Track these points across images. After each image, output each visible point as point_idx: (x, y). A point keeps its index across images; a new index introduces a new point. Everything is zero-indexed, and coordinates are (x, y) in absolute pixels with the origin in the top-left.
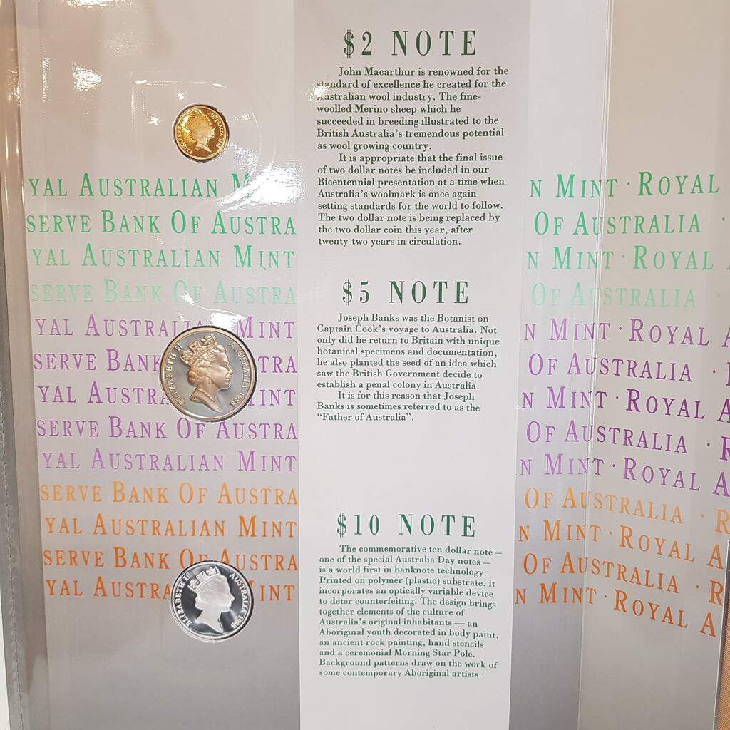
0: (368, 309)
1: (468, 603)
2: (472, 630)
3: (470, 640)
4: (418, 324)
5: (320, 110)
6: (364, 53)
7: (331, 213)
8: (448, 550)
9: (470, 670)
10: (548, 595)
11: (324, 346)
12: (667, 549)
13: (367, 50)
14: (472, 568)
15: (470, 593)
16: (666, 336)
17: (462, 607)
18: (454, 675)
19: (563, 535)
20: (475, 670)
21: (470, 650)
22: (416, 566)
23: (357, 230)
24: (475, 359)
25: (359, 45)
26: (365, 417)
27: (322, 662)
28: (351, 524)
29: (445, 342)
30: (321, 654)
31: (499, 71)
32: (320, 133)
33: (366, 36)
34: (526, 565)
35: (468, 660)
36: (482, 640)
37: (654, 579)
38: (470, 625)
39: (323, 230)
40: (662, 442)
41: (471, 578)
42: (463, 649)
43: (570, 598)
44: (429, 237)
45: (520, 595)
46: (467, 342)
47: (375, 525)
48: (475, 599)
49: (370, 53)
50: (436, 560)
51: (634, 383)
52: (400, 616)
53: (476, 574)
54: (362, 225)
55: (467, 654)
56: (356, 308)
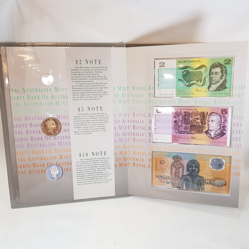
0: (83, 112)
1: (106, 168)
2: (107, 173)
3: (107, 175)
4: (93, 115)
5: (72, 75)
6: (80, 64)
7: (75, 94)
8: (102, 158)
9: (107, 181)
10: (121, 165)
11: (75, 120)
12: (141, 154)
13: (81, 63)
14: (106, 161)
15: (106, 166)
16: (139, 115)
17: (105, 169)
18: (104, 182)
19: (123, 153)
20: (108, 181)
21: (107, 177)
22: (95, 162)
23: (80, 97)
24: (105, 121)
25: (79, 62)
26: (84, 134)
27: (78, 182)
28: (82, 155)
29: (99, 118)
30: (77, 181)
31: (106, 67)
32: (72, 79)
33: (80, 61)
34: (117, 160)
35: (106, 179)
36: (109, 175)
37: (140, 160)
38: (106, 172)
39: (74, 97)
40: (139, 134)
41: (106, 163)
42: (105, 177)
43: (125, 165)
44: (95, 98)
45: (116, 166)
46: (103, 118)
47: (87, 155)
48: (107, 167)
49: (81, 64)
50: (99, 160)
51: (134, 124)
52: (93, 172)
53: (107, 162)
54: (81, 96)
55: (106, 178)
56: (81, 112)
